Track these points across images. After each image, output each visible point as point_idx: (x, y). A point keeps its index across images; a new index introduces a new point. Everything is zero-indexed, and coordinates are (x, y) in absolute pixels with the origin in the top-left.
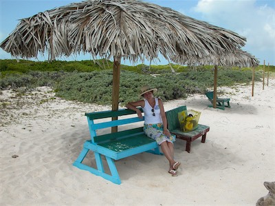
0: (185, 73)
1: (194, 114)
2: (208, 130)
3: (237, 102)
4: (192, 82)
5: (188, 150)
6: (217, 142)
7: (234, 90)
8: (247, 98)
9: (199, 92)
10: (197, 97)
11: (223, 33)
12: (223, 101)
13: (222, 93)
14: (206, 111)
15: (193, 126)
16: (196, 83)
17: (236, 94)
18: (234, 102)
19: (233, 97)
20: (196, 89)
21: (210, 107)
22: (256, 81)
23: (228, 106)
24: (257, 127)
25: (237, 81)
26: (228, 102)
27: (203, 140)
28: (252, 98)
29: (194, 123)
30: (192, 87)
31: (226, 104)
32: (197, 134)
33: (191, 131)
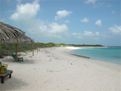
0: (4, 46)
1: (5, 66)
2: (12, 72)
3: (26, 59)
4: (6, 51)
5: (2, 82)
6: (16, 77)
7: (25, 54)
8: (31, 57)
9: (10, 55)
10: (9, 57)
11: (16, 30)
12: (20, 58)
13: (20, 55)
14: (12, 63)
15: (5, 71)
16: (8, 51)
17: (26, 55)
18: (25, 59)
19: (25, 57)
20: (8, 54)
21: (14, 61)
22: (35, 49)
23: (22, 61)
24: (34, 69)
25: (27, 49)
26: (22, 59)
27: (10, 77)
28: (33, 57)
29: (5, 69)
30: (6, 53)
31: (21, 60)
32: (7, 74)
33: (4, 73)
